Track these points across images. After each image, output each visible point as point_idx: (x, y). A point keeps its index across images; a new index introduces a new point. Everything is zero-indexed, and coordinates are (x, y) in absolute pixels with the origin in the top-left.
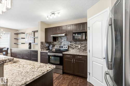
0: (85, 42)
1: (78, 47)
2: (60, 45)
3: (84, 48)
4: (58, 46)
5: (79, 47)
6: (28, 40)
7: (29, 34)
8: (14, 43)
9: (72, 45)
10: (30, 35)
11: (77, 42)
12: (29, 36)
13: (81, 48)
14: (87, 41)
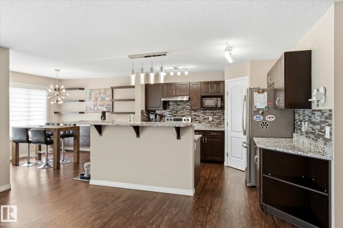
0: (220, 111)
1: (208, 119)
2: (175, 116)
3: (218, 121)
4: (172, 118)
5: (211, 119)
6: (95, 106)
7: (98, 92)
8: (55, 113)
9: (199, 116)
10: (100, 93)
11: (207, 111)
12: (98, 96)
13: (213, 120)
14: (224, 109)
